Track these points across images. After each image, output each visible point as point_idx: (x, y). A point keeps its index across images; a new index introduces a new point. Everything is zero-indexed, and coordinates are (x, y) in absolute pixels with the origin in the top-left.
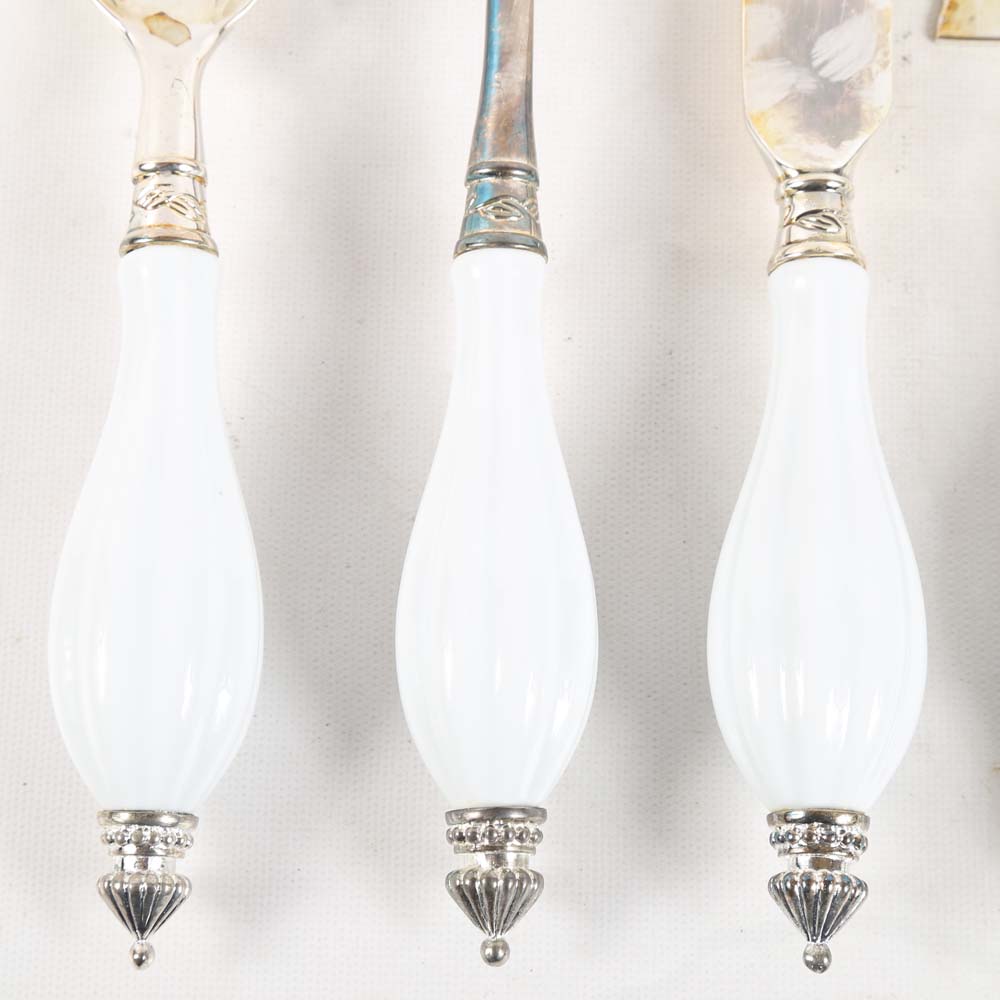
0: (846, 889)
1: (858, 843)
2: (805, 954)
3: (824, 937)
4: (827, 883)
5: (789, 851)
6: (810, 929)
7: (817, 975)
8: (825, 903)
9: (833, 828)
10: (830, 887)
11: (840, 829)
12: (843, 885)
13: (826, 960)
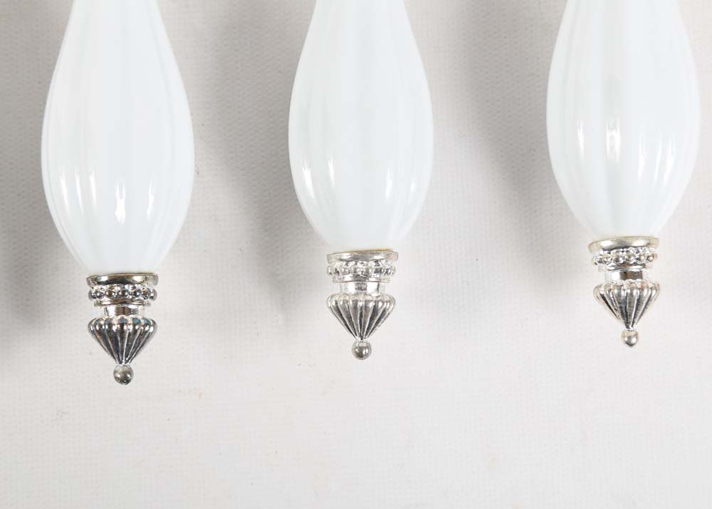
0: (137, 327)
1: (146, 294)
2: (115, 372)
3: (127, 362)
4: (122, 325)
5: (100, 304)
6: (116, 356)
7: (123, 386)
8: (122, 338)
9: (126, 286)
10: (125, 327)
11: (131, 286)
12: (134, 325)
13: (129, 376)
